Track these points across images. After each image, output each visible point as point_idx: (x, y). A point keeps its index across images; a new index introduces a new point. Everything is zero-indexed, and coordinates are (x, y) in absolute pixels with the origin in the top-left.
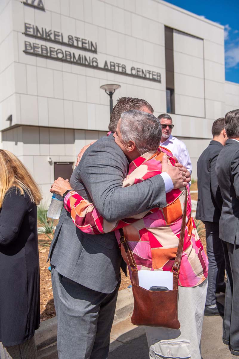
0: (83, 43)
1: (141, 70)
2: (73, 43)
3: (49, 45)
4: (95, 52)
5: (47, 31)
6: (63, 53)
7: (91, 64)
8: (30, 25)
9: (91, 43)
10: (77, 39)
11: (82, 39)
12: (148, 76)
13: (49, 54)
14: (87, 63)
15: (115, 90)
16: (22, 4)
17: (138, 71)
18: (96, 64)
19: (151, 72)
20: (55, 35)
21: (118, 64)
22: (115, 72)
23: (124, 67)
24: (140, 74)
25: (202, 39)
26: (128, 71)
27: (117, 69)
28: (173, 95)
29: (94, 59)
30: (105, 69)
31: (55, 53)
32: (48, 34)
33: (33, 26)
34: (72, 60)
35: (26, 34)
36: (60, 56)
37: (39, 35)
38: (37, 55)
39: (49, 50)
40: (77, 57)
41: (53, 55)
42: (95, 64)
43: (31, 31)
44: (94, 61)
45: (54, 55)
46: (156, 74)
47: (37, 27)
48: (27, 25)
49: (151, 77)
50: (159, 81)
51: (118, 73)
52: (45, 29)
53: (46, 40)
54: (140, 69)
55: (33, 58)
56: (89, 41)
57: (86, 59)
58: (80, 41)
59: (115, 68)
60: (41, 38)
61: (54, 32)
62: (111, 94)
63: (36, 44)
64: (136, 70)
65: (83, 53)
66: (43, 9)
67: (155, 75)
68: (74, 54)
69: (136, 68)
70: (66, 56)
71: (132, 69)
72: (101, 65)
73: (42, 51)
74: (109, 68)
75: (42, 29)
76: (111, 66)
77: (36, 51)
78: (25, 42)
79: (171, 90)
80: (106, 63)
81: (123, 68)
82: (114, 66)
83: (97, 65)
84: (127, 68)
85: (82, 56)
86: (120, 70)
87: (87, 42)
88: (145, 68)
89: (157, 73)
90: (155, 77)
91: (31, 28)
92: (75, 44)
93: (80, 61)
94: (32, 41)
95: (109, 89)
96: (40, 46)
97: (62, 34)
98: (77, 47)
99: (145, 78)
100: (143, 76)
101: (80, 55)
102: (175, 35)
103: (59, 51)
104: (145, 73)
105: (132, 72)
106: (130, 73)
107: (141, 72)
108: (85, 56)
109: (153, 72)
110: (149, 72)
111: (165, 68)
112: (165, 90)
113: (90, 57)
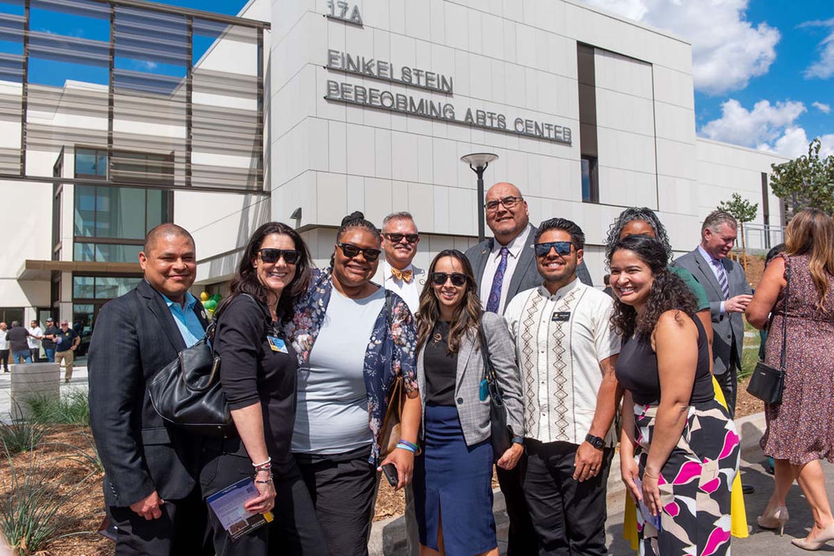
0: (427, 79)
1: (533, 123)
2: (411, 80)
3: (368, 84)
4: (449, 93)
5: (366, 62)
6: (392, 99)
7: (442, 116)
8: (338, 52)
9: (443, 77)
10: (418, 74)
11: (427, 73)
12: (546, 134)
13: (368, 102)
14: (434, 114)
15: (487, 163)
16: (326, 19)
17: (527, 126)
18: (452, 115)
19: (553, 127)
20: (379, 69)
21: (492, 114)
22: (485, 128)
23: (502, 119)
24: (533, 131)
25: (651, 64)
26: (510, 127)
27: (488, 124)
28: (595, 169)
29: (448, 107)
30: (468, 124)
31: (379, 99)
32: (367, 67)
33: (343, 54)
34: (408, 109)
35: (330, 69)
36: (387, 103)
37: (351, 69)
38: (347, 103)
39: (368, 94)
40: (417, 103)
41: (375, 101)
42: (448, 115)
43: (339, 64)
44: (447, 110)
45: (378, 102)
46: (561, 129)
47: (348, 55)
48: (332, 53)
49: (552, 136)
50: (569, 143)
51: (491, 129)
52: (363, 58)
53: (363, 76)
54: (532, 121)
55: (341, 109)
56: (438, 75)
57: (433, 107)
58: (423, 76)
59: (485, 122)
60: (356, 74)
61: (379, 62)
62: (480, 171)
63: (346, 84)
64: (524, 124)
65: (427, 96)
66: (359, 24)
67: (560, 132)
68: (411, 98)
69: (524, 120)
70: (398, 103)
71: (518, 121)
72: (460, 117)
73: (356, 95)
74: (475, 122)
75: (358, 57)
76: (478, 118)
77: (346, 96)
78: (329, 81)
79: (590, 159)
80: (469, 112)
81: (499, 120)
82: (484, 118)
83: (453, 117)
84: (506, 121)
85: (426, 101)
86: (495, 125)
87: (435, 76)
88: (541, 120)
89: (564, 128)
90: (561, 135)
91: (339, 57)
92: (414, 81)
93: (423, 112)
94: (340, 79)
95: (476, 161)
96: (353, 87)
97: (391, 65)
98: (418, 87)
99: (541, 138)
100: (538, 134)
101: (422, 100)
102: (599, 59)
103: (386, 94)
104: (541, 128)
105: (516, 127)
106: (512, 129)
107: (534, 127)
108: (431, 102)
109: (556, 126)
110: (549, 127)
111: (578, 118)
112: (580, 159)
113: (439, 104)
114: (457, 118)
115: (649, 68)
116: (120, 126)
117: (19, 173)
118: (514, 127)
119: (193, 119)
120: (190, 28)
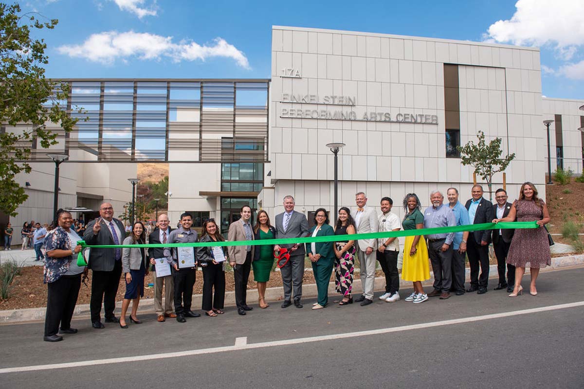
3: (305, 108)
4: (353, 106)
5: (304, 97)
6: (318, 113)
7: (349, 118)
9: (349, 98)
10: (333, 99)
11: (339, 97)
12: (419, 121)
13: (304, 116)
14: (344, 118)
15: (340, 148)
17: (405, 118)
19: (424, 116)
20: (310, 99)
21: (381, 114)
22: (376, 122)
23: (387, 115)
24: (409, 119)
25: (505, 68)
26: (394, 119)
27: (378, 119)
29: (352, 113)
30: (365, 120)
34: (328, 117)
35: (284, 102)
36: (315, 116)
37: (296, 102)
38: (292, 118)
39: (304, 113)
40: (333, 114)
42: (353, 118)
43: (288, 99)
44: (351, 115)
45: (310, 116)
47: (294, 96)
49: (424, 121)
50: (436, 124)
51: (380, 121)
53: (302, 103)
54: (409, 115)
55: (290, 120)
56: (346, 98)
57: (342, 114)
58: (336, 99)
59: (376, 118)
61: (311, 96)
62: (336, 152)
63: (292, 110)
64: (403, 116)
65: (339, 109)
66: (300, 78)
67: (429, 119)
68: (330, 111)
69: (403, 114)
70: (321, 115)
71: (398, 116)
72: (360, 117)
74: (370, 119)
75: (298, 96)
76: (371, 117)
78: (283, 109)
80: (366, 114)
81: (386, 117)
82: (376, 116)
83: (355, 119)
84: (391, 116)
85: (338, 112)
86: (383, 119)
87: (344, 99)
88: (415, 113)
89: (433, 116)
92: (332, 102)
93: (337, 117)
94: (288, 107)
95: (334, 147)
97: (318, 97)
98: (333, 105)
99: (415, 123)
100: (413, 121)
101: (336, 111)
102: (462, 71)
104: (415, 118)
105: (397, 119)
106: (395, 120)
107: (410, 117)
108: (342, 112)
109: (426, 115)
110: (421, 116)
111: (444, 108)
112: (445, 132)
113: (347, 112)
114: (358, 118)
115: (503, 70)
116: (205, 136)
117: (164, 160)
118: (396, 118)
119: (236, 130)
120: (235, 88)
